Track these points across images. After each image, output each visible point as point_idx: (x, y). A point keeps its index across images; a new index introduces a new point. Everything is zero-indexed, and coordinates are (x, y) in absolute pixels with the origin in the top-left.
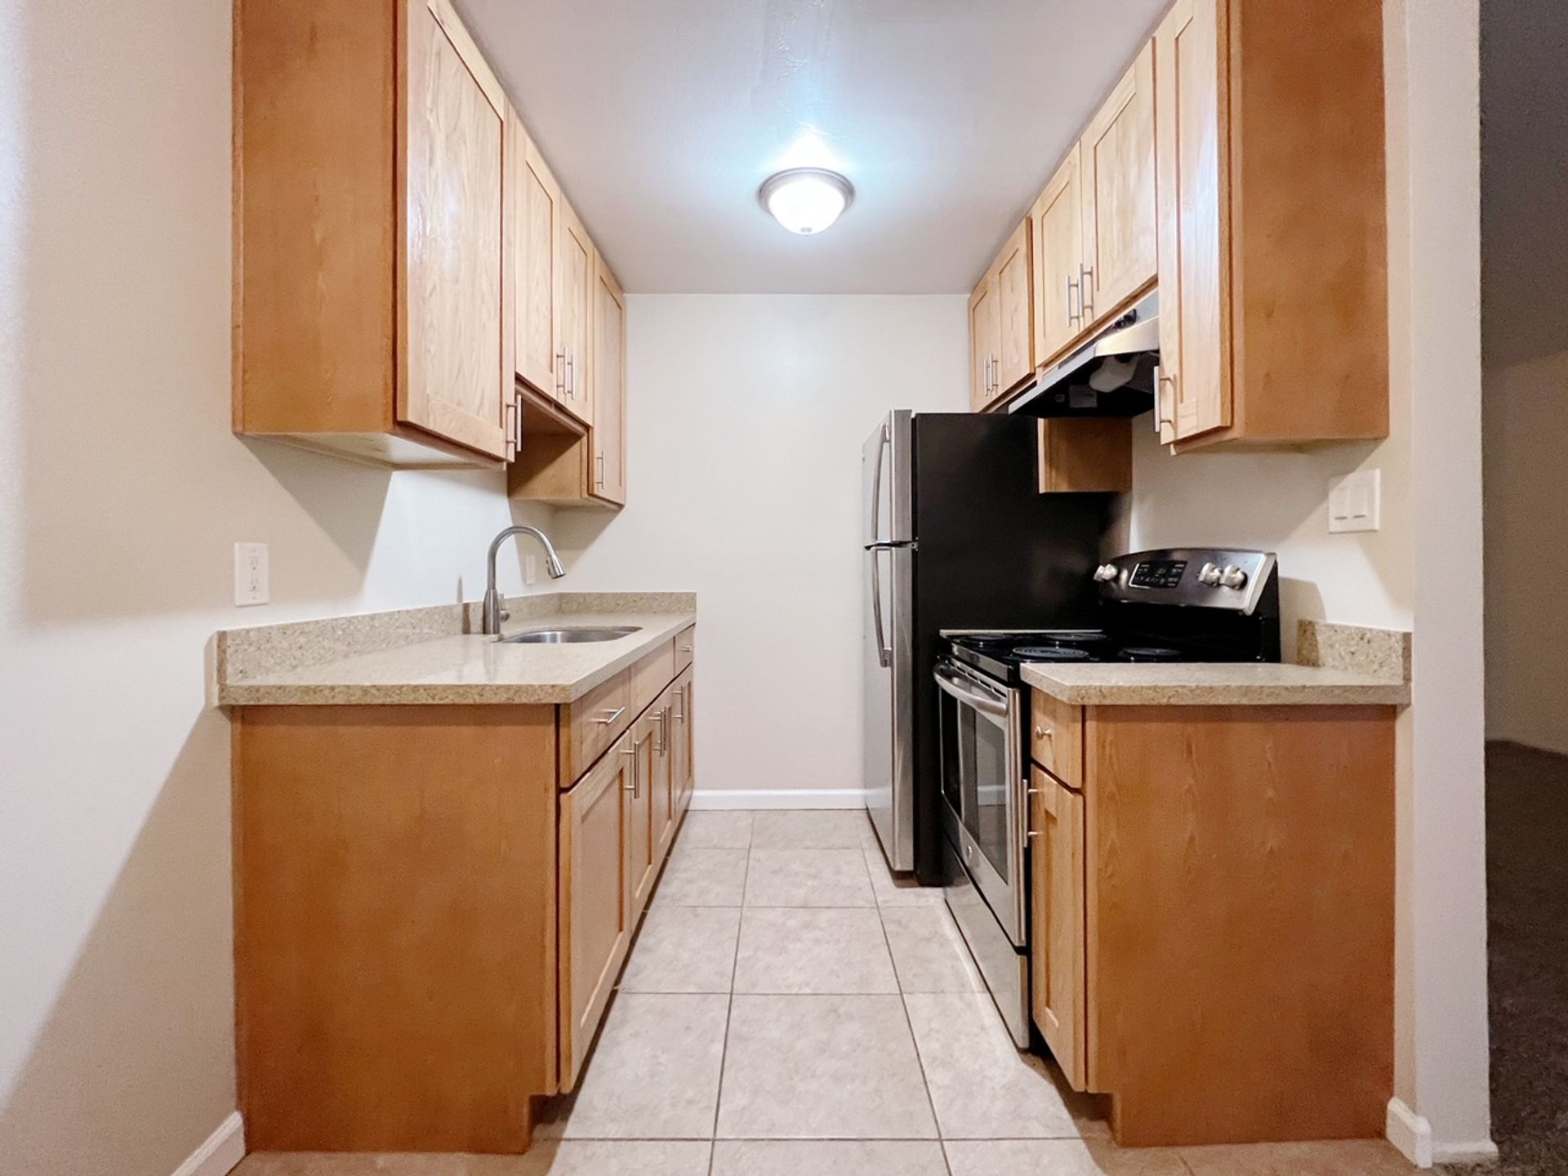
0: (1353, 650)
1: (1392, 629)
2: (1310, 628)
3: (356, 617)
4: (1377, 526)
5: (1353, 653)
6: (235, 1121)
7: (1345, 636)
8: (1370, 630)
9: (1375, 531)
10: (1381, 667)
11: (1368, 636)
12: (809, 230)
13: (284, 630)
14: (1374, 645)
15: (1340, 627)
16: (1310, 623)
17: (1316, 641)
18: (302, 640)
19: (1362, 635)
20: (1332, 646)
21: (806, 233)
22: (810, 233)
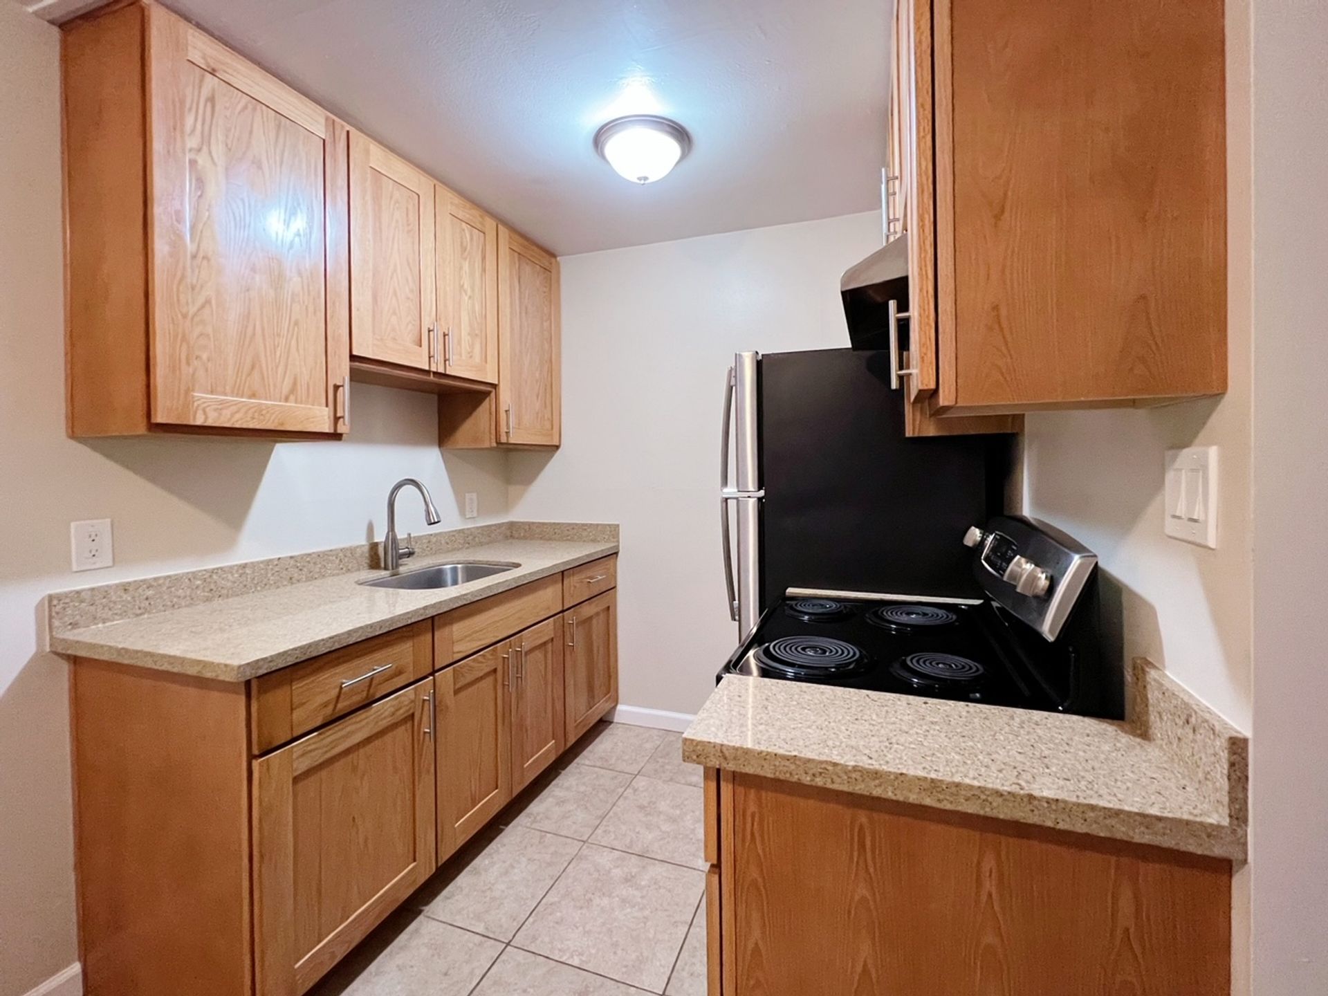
0: (1179, 732)
2: (1140, 675)
3: (221, 568)
4: (1212, 543)
5: (1179, 739)
6: (76, 968)
7: (1171, 706)
9: (1210, 549)
12: (646, 178)
13: (125, 588)
14: (1198, 737)
17: (1147, 697)
18: (150, 593)
19: (1188, 716)
20: (1160, 714)
21: (642, 182)
22: (647, 182)
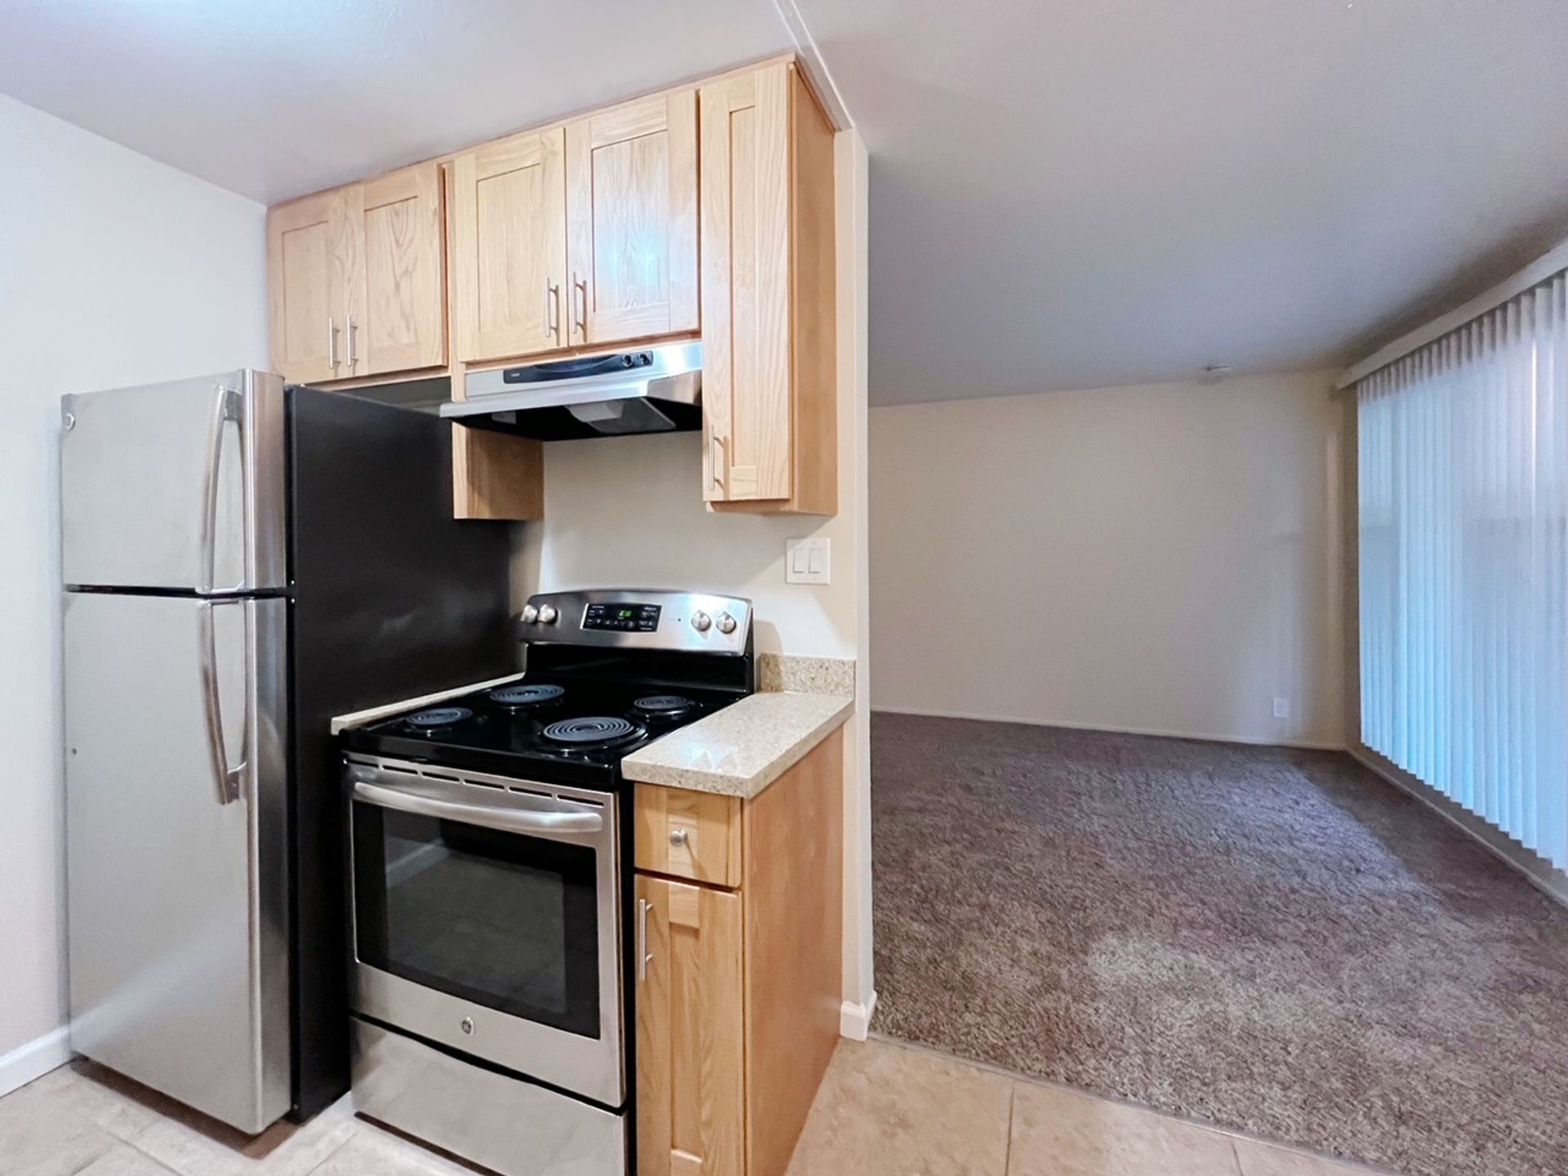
0: (813, 676)
1: (845, 658)
2: (772, 660)
4: (828, 582)
5: (813, 679)
7: (806, 665)
8: (829, 661)
9: (826, 584)
10: (836, 688)
11: (827, 665)
14: (830, 670)
15: (803, 659)
16: (774, 657)
17: (780, 670)
19: (821, 664)
20: (794, 674)
